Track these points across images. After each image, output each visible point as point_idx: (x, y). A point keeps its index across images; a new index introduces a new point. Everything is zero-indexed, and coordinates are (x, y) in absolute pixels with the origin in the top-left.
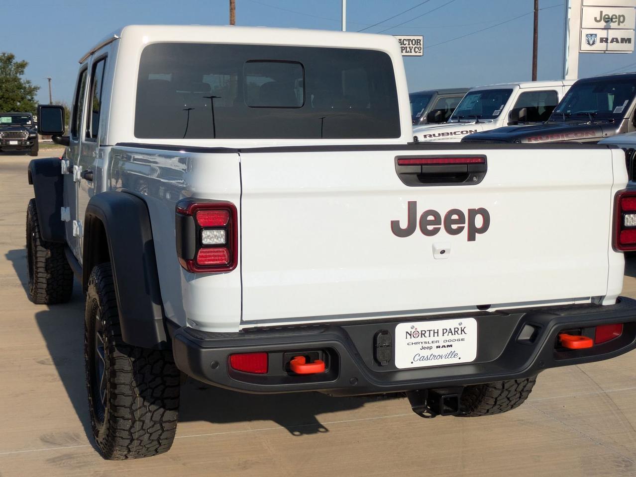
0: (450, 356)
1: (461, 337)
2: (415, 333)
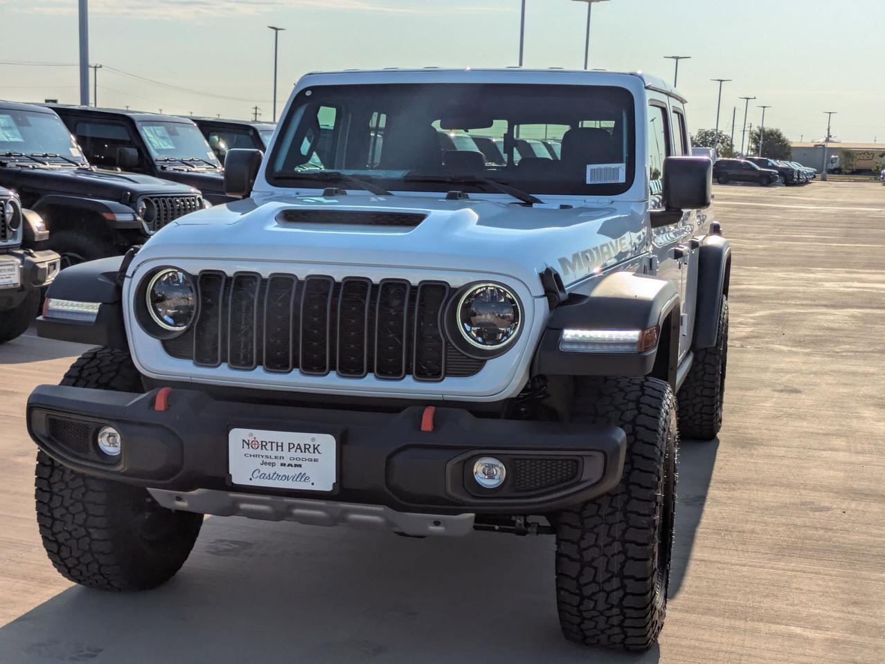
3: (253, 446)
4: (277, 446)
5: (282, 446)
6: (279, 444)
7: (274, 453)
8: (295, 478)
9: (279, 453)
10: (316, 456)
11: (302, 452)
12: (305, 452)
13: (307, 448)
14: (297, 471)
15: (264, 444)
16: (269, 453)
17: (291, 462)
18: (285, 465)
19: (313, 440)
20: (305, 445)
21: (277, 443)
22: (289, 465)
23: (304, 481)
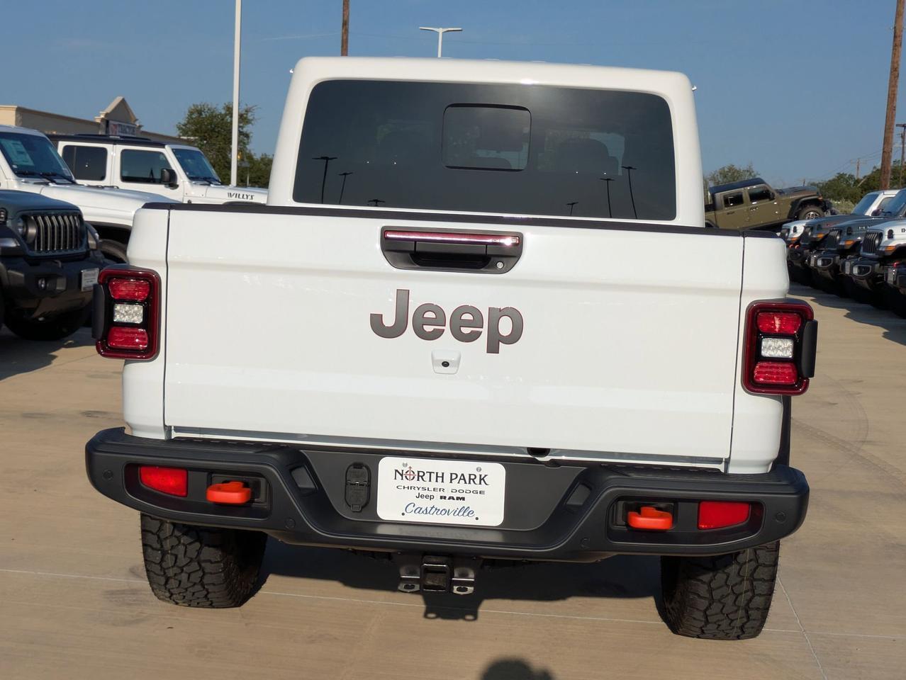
0: (461, 514)
1: (479, 488)
2: (408, 473)
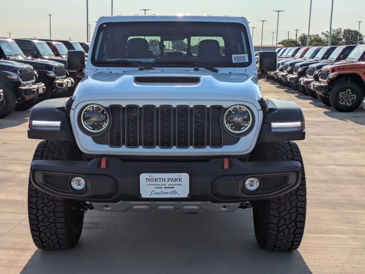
3: (151, 181)
4: (163, 180)
5: (165, 180)
6: (164, 179)
7: (161, 183)
8: (171, 193)
9: (164, 183)
10: (180, 182)
11: (174, 181)
12: (175, 181)
13: (176, 180)
14: (172, 190)
15: (156, 179)
16: (159, 183)
17: (169, 186)
18: (166, 188)
19: (179, 176)
20: (175, 178)
21: (163, 178)
22: (168, 188)
23: (175, 194)
